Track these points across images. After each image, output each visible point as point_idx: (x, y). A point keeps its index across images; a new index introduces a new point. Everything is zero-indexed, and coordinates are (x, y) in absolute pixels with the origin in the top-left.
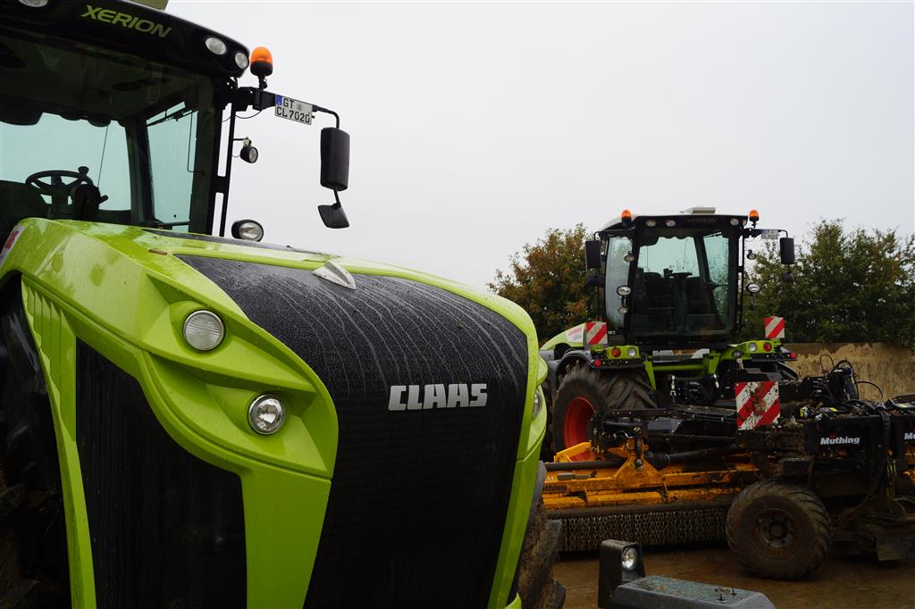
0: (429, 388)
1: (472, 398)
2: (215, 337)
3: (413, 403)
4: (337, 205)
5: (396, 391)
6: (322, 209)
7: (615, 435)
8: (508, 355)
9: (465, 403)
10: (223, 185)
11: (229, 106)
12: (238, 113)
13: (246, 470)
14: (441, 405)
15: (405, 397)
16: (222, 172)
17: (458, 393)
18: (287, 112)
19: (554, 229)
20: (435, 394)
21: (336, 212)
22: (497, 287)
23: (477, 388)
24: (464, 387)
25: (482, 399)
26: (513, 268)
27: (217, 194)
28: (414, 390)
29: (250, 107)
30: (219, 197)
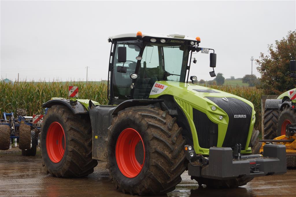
0: (239, 115)
1: (244, 117)
2: (215, 109)
3: (237, 117)
4: (214, 72)
5: (235, 116)
6: (210, 73)
7: (292, 132)
8: (249, 111)
9: (243, 117)
10: (188, 68)
11: (191, 51)
12: (193, 52)
13: (219, 124)
14: (240, 117)
15: (236, 116)
16: (188, 65)
17: (242, 116)
18: (204, 52)
19: (292, 31)
20: (240, 116)
21: (213, 73)
22: (261, 62)
23: (245, 115)
24: (243, 115)
25: (245, 117)
26: (270, 52)
27: (187, 70)
28: (237, 115)
29: (196, 51)
30: (188, 70)
